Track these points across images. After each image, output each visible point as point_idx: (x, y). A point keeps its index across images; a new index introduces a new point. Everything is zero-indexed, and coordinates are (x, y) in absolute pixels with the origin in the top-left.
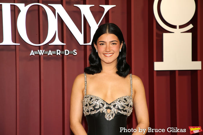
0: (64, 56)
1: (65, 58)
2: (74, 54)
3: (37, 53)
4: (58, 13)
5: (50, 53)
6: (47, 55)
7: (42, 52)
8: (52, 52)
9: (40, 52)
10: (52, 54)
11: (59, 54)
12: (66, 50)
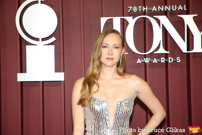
0: (168, 64)
2: (177, 61)
3: (143, 61)
4: (162, 24)
5: (155, 61)
6: (152, 63)
7: (148, 60)
8: (157, 59)
9: (146, 60)
10: (157, 62)
12: (169, 58)
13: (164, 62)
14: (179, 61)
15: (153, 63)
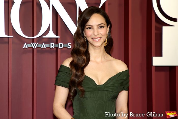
0: (58, 49)
1: (59, 51)
2: (68, 47)
3: (30, 46)
4: (52, 5)
5: (44, 46)
6: (40, 48)
7: (36, 45)
8: (46, 45)
9: (33, 45)
10: (46, 47)
11: (53, 47)
12: (60, 43)
13: (53, 48)
14: (69, 47)
15: (42, 49)
